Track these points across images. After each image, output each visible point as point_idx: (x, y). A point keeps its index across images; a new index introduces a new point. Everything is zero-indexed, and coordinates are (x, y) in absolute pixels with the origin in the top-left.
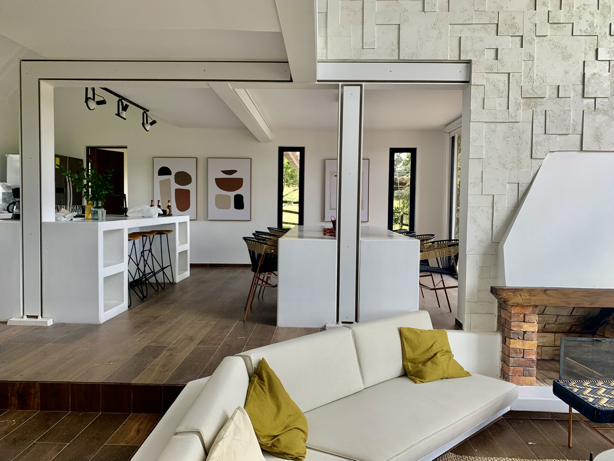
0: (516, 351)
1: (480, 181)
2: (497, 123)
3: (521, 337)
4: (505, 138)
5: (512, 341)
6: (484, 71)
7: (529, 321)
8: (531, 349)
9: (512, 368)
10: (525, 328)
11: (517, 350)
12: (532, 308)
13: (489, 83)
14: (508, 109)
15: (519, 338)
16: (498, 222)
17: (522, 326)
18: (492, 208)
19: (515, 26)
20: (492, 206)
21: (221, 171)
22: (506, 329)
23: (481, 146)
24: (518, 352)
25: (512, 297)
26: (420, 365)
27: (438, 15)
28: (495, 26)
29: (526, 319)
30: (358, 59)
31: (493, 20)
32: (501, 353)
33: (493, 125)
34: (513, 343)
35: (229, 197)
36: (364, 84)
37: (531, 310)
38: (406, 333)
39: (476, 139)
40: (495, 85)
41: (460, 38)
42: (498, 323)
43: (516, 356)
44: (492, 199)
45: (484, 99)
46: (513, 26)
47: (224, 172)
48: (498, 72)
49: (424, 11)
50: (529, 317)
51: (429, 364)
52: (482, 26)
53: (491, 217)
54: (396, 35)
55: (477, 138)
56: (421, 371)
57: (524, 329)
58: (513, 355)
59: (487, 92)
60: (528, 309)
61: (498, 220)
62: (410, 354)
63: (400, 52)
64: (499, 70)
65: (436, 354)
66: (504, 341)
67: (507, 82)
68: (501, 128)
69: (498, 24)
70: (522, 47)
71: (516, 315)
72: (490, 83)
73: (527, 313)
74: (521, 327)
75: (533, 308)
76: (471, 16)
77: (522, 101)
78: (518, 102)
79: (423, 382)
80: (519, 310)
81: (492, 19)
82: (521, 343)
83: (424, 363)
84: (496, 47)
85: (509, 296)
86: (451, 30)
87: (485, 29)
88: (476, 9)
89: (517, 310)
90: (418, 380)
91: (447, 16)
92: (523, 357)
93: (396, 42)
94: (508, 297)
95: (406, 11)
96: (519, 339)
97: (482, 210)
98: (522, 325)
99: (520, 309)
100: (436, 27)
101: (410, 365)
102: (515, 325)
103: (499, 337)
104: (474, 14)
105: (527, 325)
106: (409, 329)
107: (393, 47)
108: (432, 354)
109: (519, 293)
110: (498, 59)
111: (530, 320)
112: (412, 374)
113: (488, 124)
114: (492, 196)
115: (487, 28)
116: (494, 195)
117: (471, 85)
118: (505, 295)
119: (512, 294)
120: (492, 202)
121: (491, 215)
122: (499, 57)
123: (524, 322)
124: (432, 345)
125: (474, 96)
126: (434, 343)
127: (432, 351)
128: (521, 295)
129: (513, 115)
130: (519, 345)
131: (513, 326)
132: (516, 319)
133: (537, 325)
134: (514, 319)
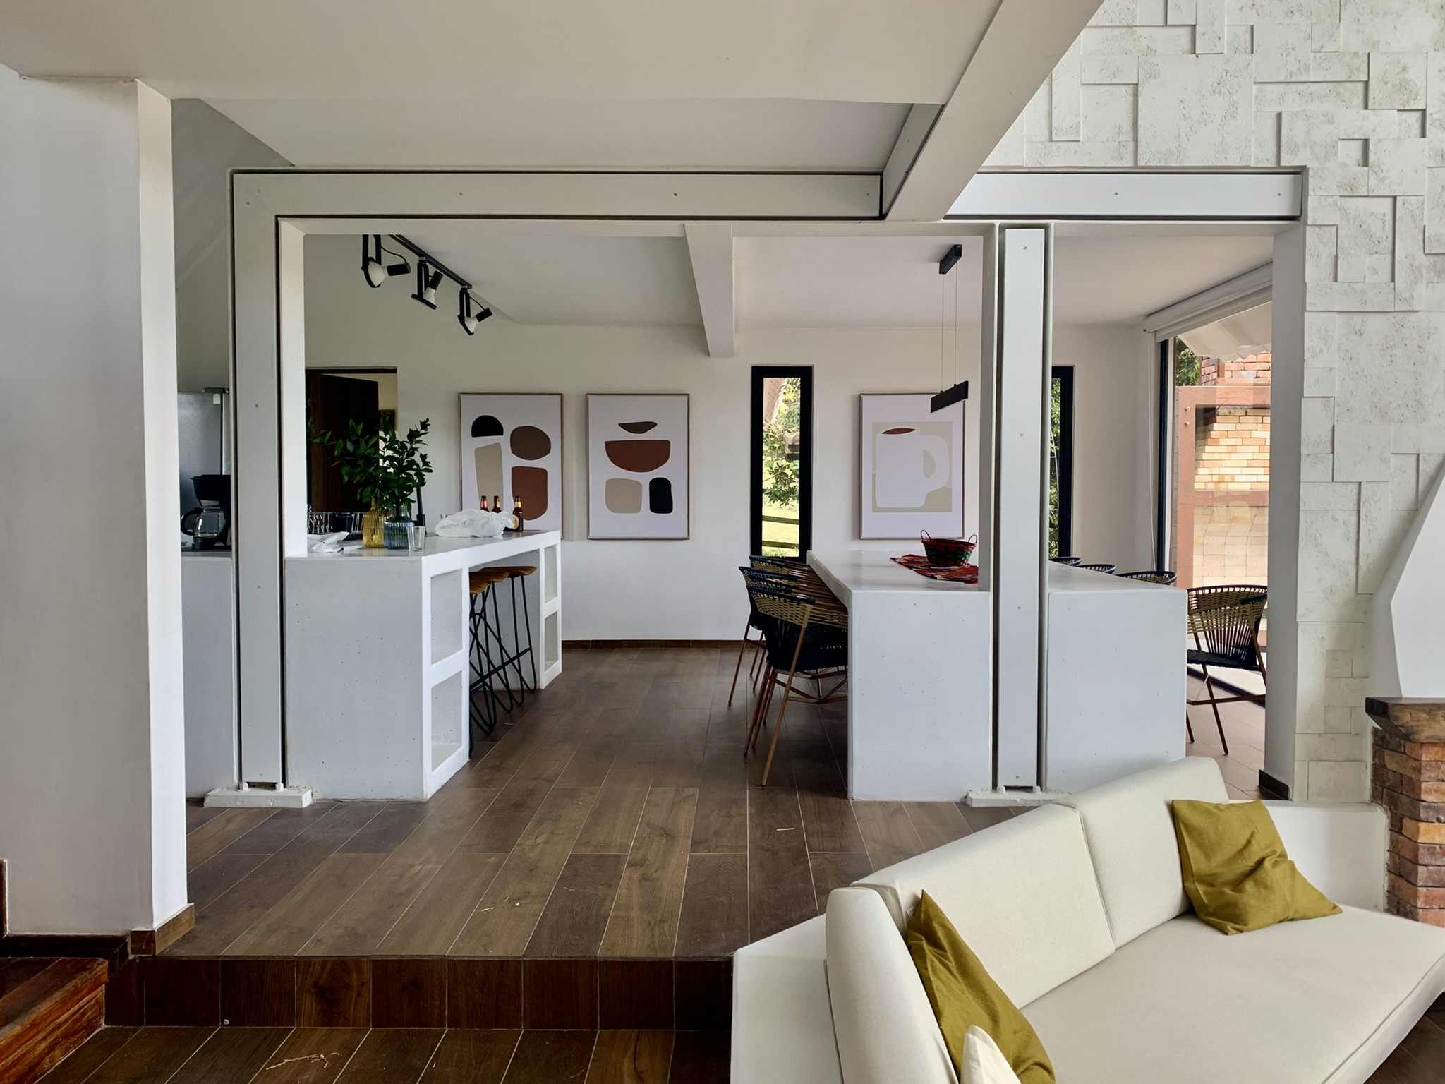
0: (1432, 850)
1: (1329, 450)
2: (1366, 315)
4: (1385, 348)
5: (1422, 826)
6: (1336, 192)
9: (1424, 889)
11: (1435, 848)
13: (1349, 220)
14: (1393, 280)
15: (1438, 819)
16: (1372, 547)
18: (1355, 513)
19: (1407, 87)
20: (1356, 507)
21: (619, 425)
22: (1404, 799)
23: (1331, 369)
24: (1437, 853)
25: (1425, 723)
26: (1227, 890)
27: (1228, 61)
28: (1360, 87)
30: (1039, 165)
31: (1356, 74)
32: (1388, 854)
33: (1357, 319)
34: (1426, 830)
35: (638, 485)
36: (1052, 222)
38: (1185, 812)
39: (1318, 351)
40: (1363, 226)
41: (1279, 115)
42: (1374, 781)
43: (1433, 862)
44: (1355, 492)
45: (1336, 257)
46: (1403, 86)
47: (626, 427)
48: (1370, 195)
49: (1195, 53)
51: (1249, 886)
52: (1329, 86)
53: (1353, 535)
54: (1130, 109)
55: (1321, 350)
56: (1234, 905)
58: (1424, 858)
59: (1342, 242)
61: (1370, 541)
62: (1199, 863)
63: (1139, 148)
64: (1371, 191)
65: (1260, 863)
66: (1396, 826)
67: (1389, 217)
68: (1375, 323)
69: (1367, 83)
70: (1423, 135)
71: (1431, 766)
72: (1351, 221)
74: (1442, 792)
76: (1305, 64)
77: (1425, 261)
78: (1416, 264)
79: (1242, 932)
80: (1439, 752)
81: (1354, 70)
83: (1237, 884)
84: (1365, 136)
85: (1418, 720)
86: (1256, 98)
87: (1338, 93)
88: (1316, 46)
89: (1435, 752)
90: (1229, 926)
91: (1249, 64)
93: (1127, 126)
94: (1416, 723)
95: (1151, 51)
97: (1334, 519)
100: (1223, 90)
101: (1201, 889)
102: (1430, 790)
103: (1380, 819)
104: (1312, 59)
106: (1190, 803)
107: (1122, 138)
108: (1251, 863)
109: (1440, 713)
110: (1370, 165)
112: (1211, 910)
113: (1345, 316)
114: (1356, 486)
115: (1342, 91)
116: (1360, 483)
117: (1306, 224)
118: (1409, 719)
119: (1425, 715)
120: (1355, 498)
121: (1354, 529)
122: (1371, 160)
124: (1249, 842)
125: (1312, 252)
126: (1252, 835)
127: (1250, 856)
128: (1444, 719)
129: (1406, 295)
130: (1439, 834)
131: (1425, 792)
132: (1433, 775)
134: (1427, 774)
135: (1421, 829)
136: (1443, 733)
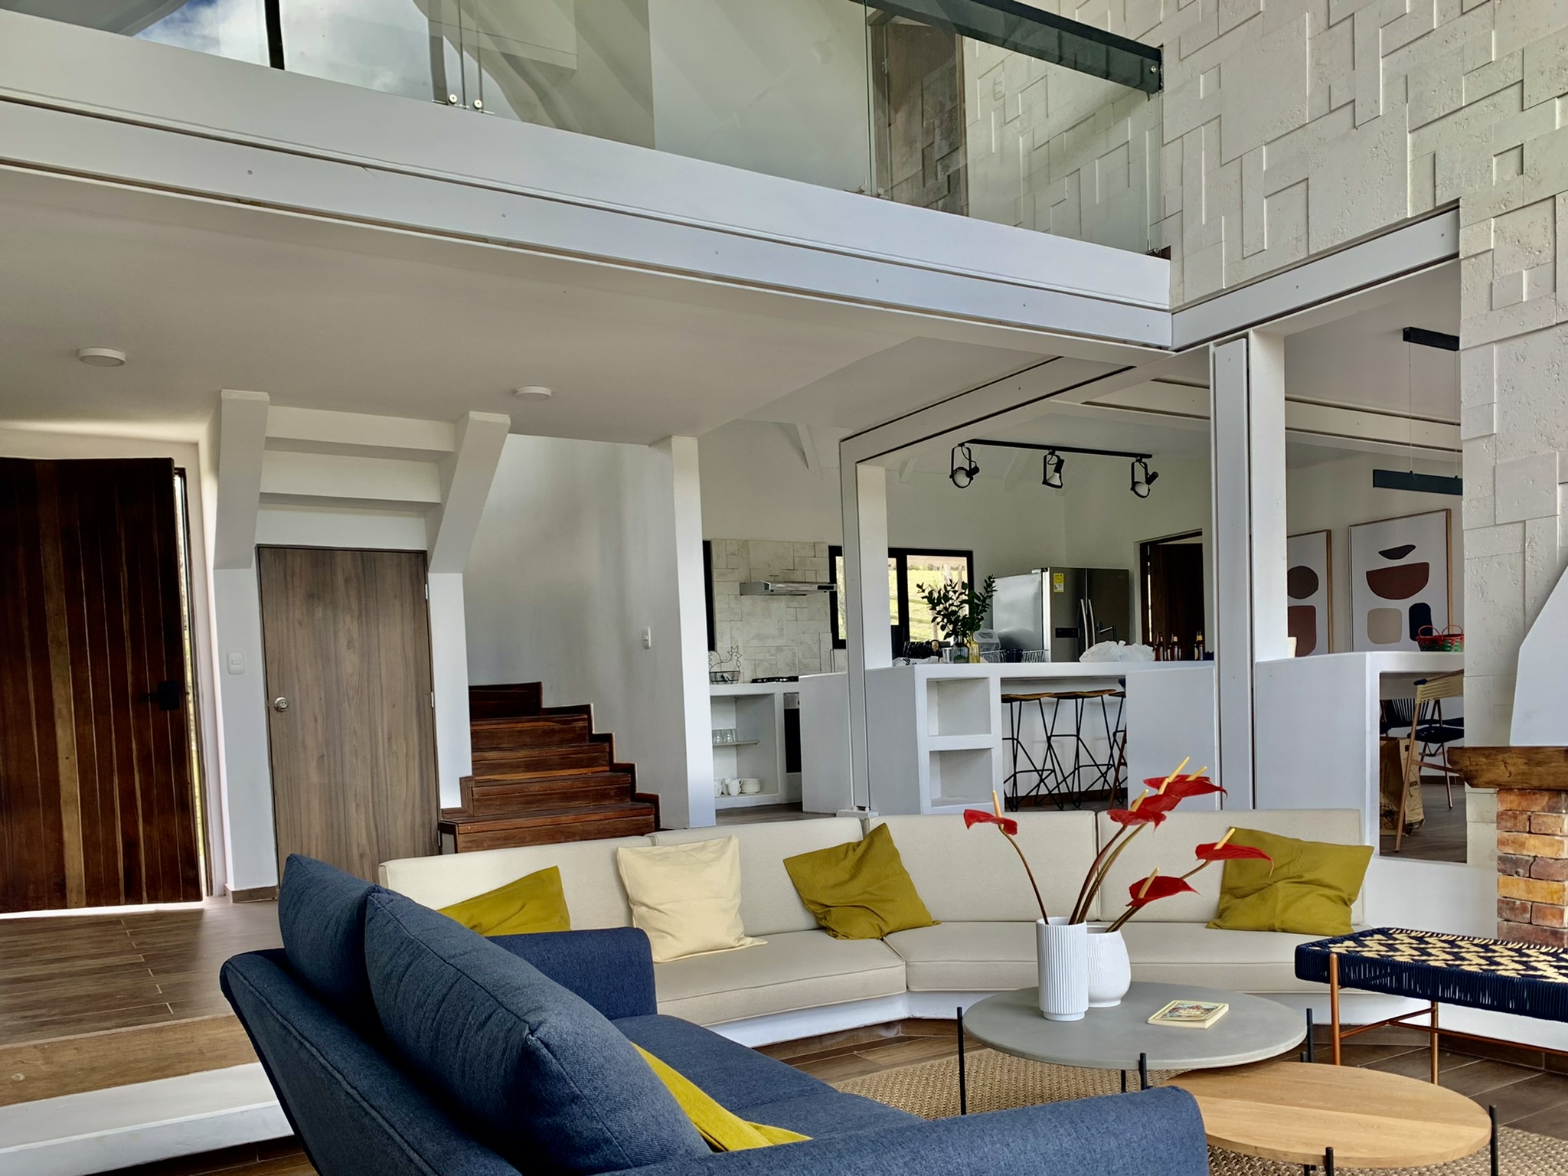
0: (1512, 905)
2: (1529, 336)
3: (1523, 869)
5: (1501, 878)
7: (1540, 830)
8: (1551, 902)
10: (1531, 848)
11: (1514, 903)
12: (1547, 798)
14: (1555, 290)
15: (1517, 873)
17: (1525, 843)
18: (1521, 555)
20: (1521, 549)
24: (1517, 909)
25: (1484, 767)
29: (1532, 826)
30: (1235, 283)
34: (1503, 883)
37: (1545, 802)
39: (1475, 389)
41: (1434, 155)
43: (1513, 918)
44: (1519, 531)
50: (1540, 820)
57: (1528, 850)
58: (1505, 914)
60: (1536, 799)
71: (1507, 814)
73: (1536, 808)
74: (1522, 845)
75: (1549, 800)
80: (1514, 801)
82: (1522, 885)
85: (1477, 764)
89: (1511, 801)
92: (1530, 923)
94: (1477, 768)
96: (1519, 875)
98: (1523, 840)
99: (1516, 799)
102: (1508, 840)
105: (1537, 841)
111: (1543, 828)
113: (1503, 344)
114: (1521, 525)
116: (1524, 521)
117: (1460, 260)
118: (1468, 763)
119: (1484, 760)
120: (1521, 539)
123: (1530, 832)
128: (1505, 763)
130: (1518, 889)
131: (1501, 843)
132: (1509, 825)
133: (1562, 842)
134: (1503, 824)
135: (1501, 881)
136: (1504, 778)
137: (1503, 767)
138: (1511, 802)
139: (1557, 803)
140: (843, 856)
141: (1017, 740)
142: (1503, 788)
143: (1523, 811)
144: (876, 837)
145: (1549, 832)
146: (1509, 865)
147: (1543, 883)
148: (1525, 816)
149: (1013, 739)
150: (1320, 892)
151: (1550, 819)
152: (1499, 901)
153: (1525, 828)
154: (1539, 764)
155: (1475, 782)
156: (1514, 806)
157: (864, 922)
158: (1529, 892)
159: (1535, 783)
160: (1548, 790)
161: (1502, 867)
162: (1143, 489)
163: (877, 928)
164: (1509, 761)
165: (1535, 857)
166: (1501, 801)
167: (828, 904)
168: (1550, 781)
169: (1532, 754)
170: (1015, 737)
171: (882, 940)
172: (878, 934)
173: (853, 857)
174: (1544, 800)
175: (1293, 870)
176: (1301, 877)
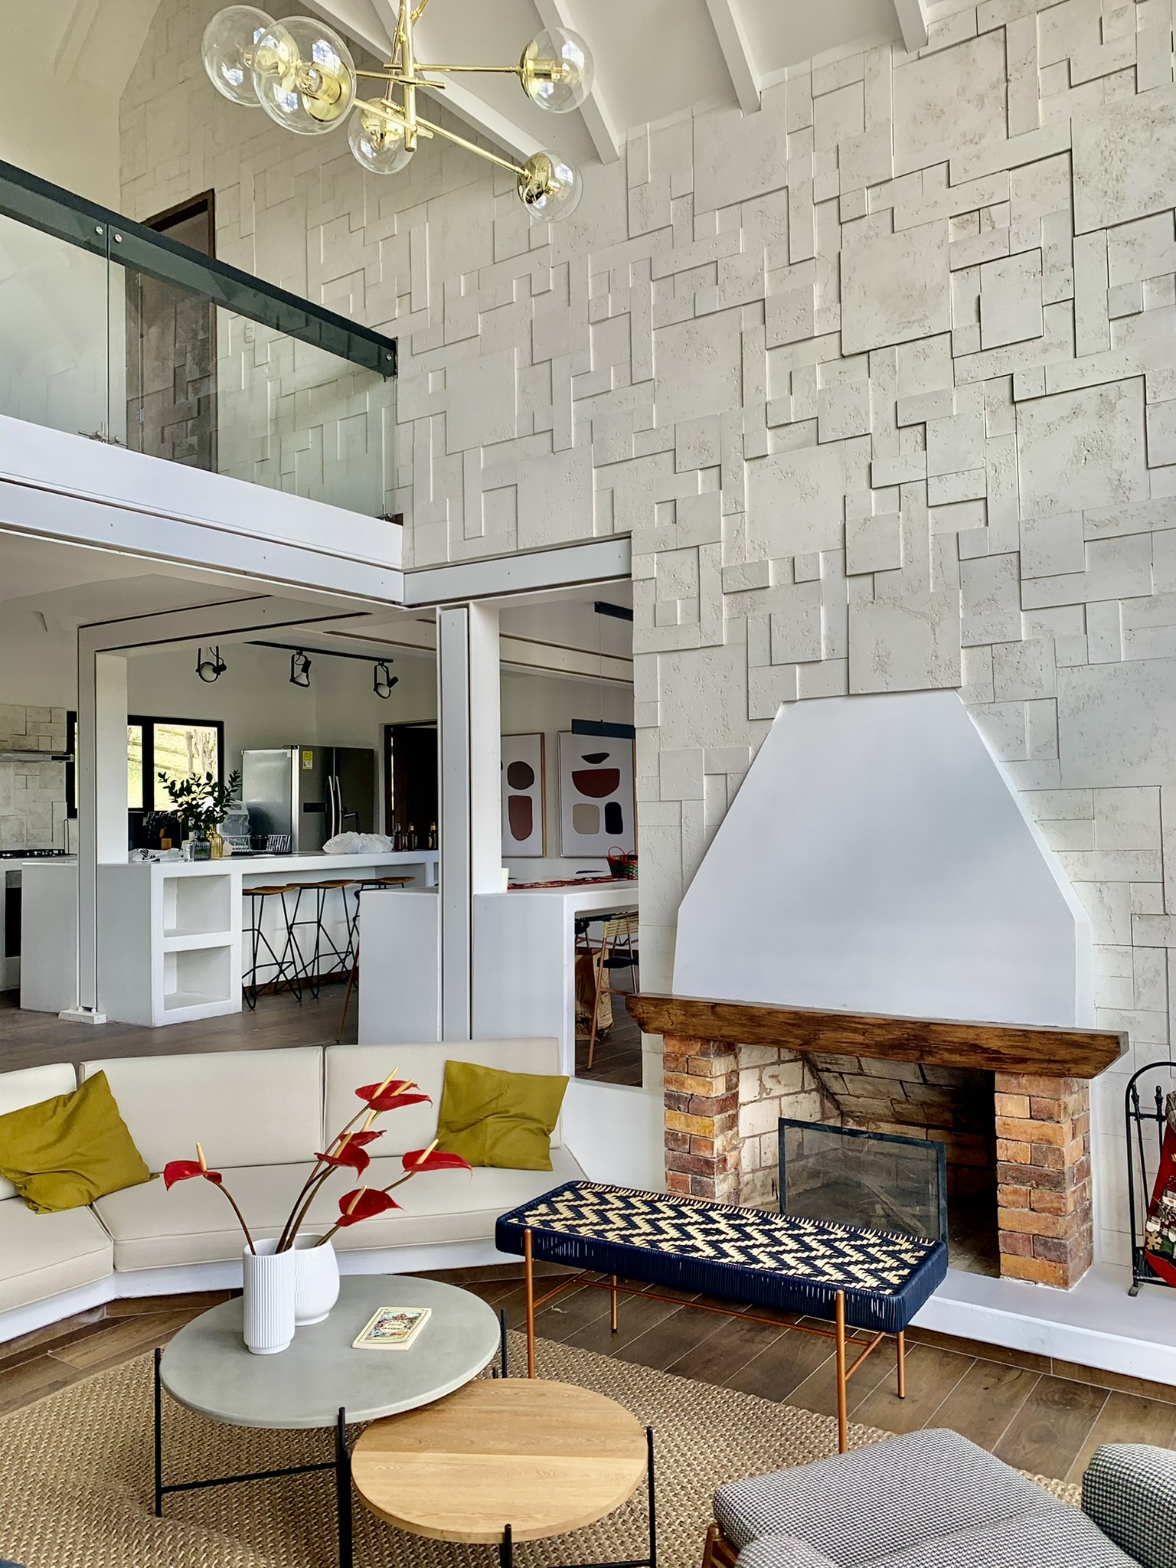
0: (676, 1136)
1: (657, 774)
2: (681, 653)
3: (684, 1105)
6: (653, 548)
7: (695, 1071)
8: (703, 1135)
10: (689, 1087)
11: (678, 1134)
12: (699, 1044)
13: (665, 571)
14: (700, 621)
15: (679, 1108)
16: (692, 858)
17: (684, 1082)
18: (678, 828)
19: (705, 447)
20: (679, 824)
21: (583, 757)
23: (655, 702)
24: (679, 1140)
25: (653, 1015)
27: (575, 454)
28: (670, 454)
29: (690, 1068)
30: (458, 559)
31: (667, 444)
33: (673, 657)
34: (669, 1117)
35: (597, 809)
36: (471, 602)
37: (698, 1048)
39: (644, 689)
40: (675, 575)
41: (613, 490)
43: (676, 1148)
44: (679, 809)
45: (655, 605)
46: (702, 447)
47: (586, 758)
48: (678, 547)
49: (553, 453)
50: (695, 1063)
52: (650, 459)
53: (679, 848)
54: (513, 505)
55: (647, 688)
57: (687, 1089)
59: (660, 591)
60: (692, 1045)
63: (518, 536)
64: (679, 543)
67: (695, 566)
68: (688, 659)
69: (675, 450)
70: (721, 489)
72: (667, 573)
73: (692, 1053)
74: (682, 1084)
77: (725, 601)
78: (717, 603)
81: (665, 441)
82: (682, 1119)
84: (674, 498)
86: (597, 479)
87: (656, 463)
88: (637, 428)
91: (590, 453)
92: (689, 1153)
93: (513, 520)
94: (648, 1016)
95: (526, 456)
96: (680, 1110)
97: (665, 834)
98: (683, 1080)
99: (677, 1044)
100: (572, 478)
104: (634, 438)
105: (693, 1081)
107: (511, 529)
109: (665, 1008)
110: (679, 522)
111: (697, 1070)
113: (664, 656)
114: (678, 803)
115: (660, 460)
116: (681, 802)
117: (633, 580)
118: (641, 1011)
119: (653, 1009)
120: (678, 813)
121: (678, 842)
122: (678, 517)
123: (687, 1073)
125: (638, 604)
128: (669, 1013)
129: (710, 631)
130: (680, 1123)
131: (667, 1081)
132: (673, 1066)
133: (711, 1083)
134: (668, 1064)
135: (667, 1115)
136: (669, 1026)
137: (667, 1016)
138: (674, 1046)
139: (707, 1049)
140: (50, 1113)
141: (258, 930)
142: (667, 1034)
143: (682, 1055)
144: (89, 1088)
145: (702, 1074)
146: (673, 1101)
147: (698, 1119)
148: (684, 1059)
149: (253, 930)
150: (523, 1126)
151: (702, 1062)
152: (666, 1132)
153: (684, 1069)
154: (694, 1016)
155: (647, 1028)
156: (676, 1049)
157: (71, 1189)
158: (688, 1126)
159: (691, 1033)
160: (700, 1038)
161: (668, 1103)
162: (384, 691)
163: (86, 1194)
164: (671, 1011)
165: (692, 1095)
166: (667, 1045)
167: (30, 1171)
168: (701, 1032)
169: (688, 1005)
170: (256, 927)
171: (91, 1206)
172: (87, 1201)
173: (62, 1113)
174: (698, 1046)
175: (501, 1104)
176: (508, 1112)
